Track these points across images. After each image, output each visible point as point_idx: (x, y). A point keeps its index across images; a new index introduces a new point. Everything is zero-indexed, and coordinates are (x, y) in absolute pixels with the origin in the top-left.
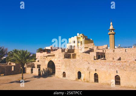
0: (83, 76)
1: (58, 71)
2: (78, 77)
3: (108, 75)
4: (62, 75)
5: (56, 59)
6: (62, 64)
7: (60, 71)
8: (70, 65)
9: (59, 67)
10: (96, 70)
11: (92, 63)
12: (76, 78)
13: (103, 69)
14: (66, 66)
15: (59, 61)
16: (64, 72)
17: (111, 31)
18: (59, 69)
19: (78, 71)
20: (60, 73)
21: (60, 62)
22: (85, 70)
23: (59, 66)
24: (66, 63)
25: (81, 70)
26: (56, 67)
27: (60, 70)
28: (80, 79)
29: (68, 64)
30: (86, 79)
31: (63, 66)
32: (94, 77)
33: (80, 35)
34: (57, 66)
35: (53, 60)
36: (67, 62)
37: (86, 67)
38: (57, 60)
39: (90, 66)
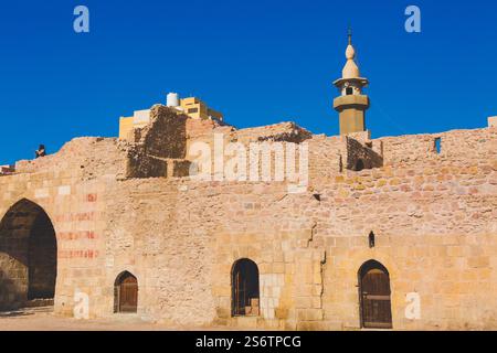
0: (277, 291)
1: (77, 274)
2: (234, 304)
3: (462, 264)
4: (105, 294)
5: (64, 190)
6: (112, 219)
7: (89, 273)
8: (171, 217)
9: (88, 245)
10: (372, 236)
11: (344, 191)
12: (219, 311)
13: (425, 228)
14: (142, 229)
15: (91, 198)
16: (125, 277)
17: (349, 92)
18: (90, 254)
19: (231, 261)
20: (94, 280)
21: (99, 206)
22: (286, 246)
23: (91, 235)
24: (140, 208)
25: (258, 246)
26: (63, 245)
27: (93, 263)
28: (243, 313)
29: (162, 217)
30: (293, 310)
31: (120, 231)
32: (356, 291)
33: (185, 101)
34: (71, 236)
35: (39, 195)
36: (150, 202)
37: (297, 223)
38: (73, 192)
39: (327, 215)
